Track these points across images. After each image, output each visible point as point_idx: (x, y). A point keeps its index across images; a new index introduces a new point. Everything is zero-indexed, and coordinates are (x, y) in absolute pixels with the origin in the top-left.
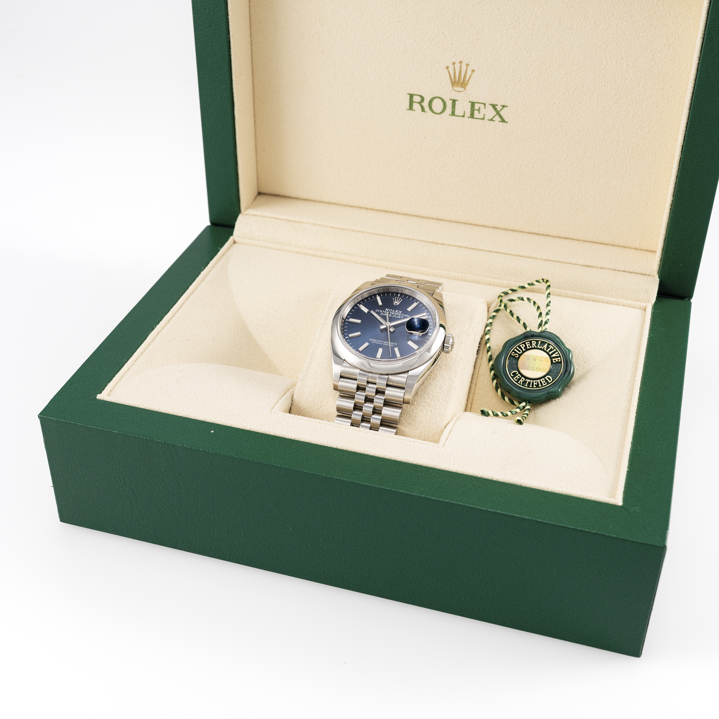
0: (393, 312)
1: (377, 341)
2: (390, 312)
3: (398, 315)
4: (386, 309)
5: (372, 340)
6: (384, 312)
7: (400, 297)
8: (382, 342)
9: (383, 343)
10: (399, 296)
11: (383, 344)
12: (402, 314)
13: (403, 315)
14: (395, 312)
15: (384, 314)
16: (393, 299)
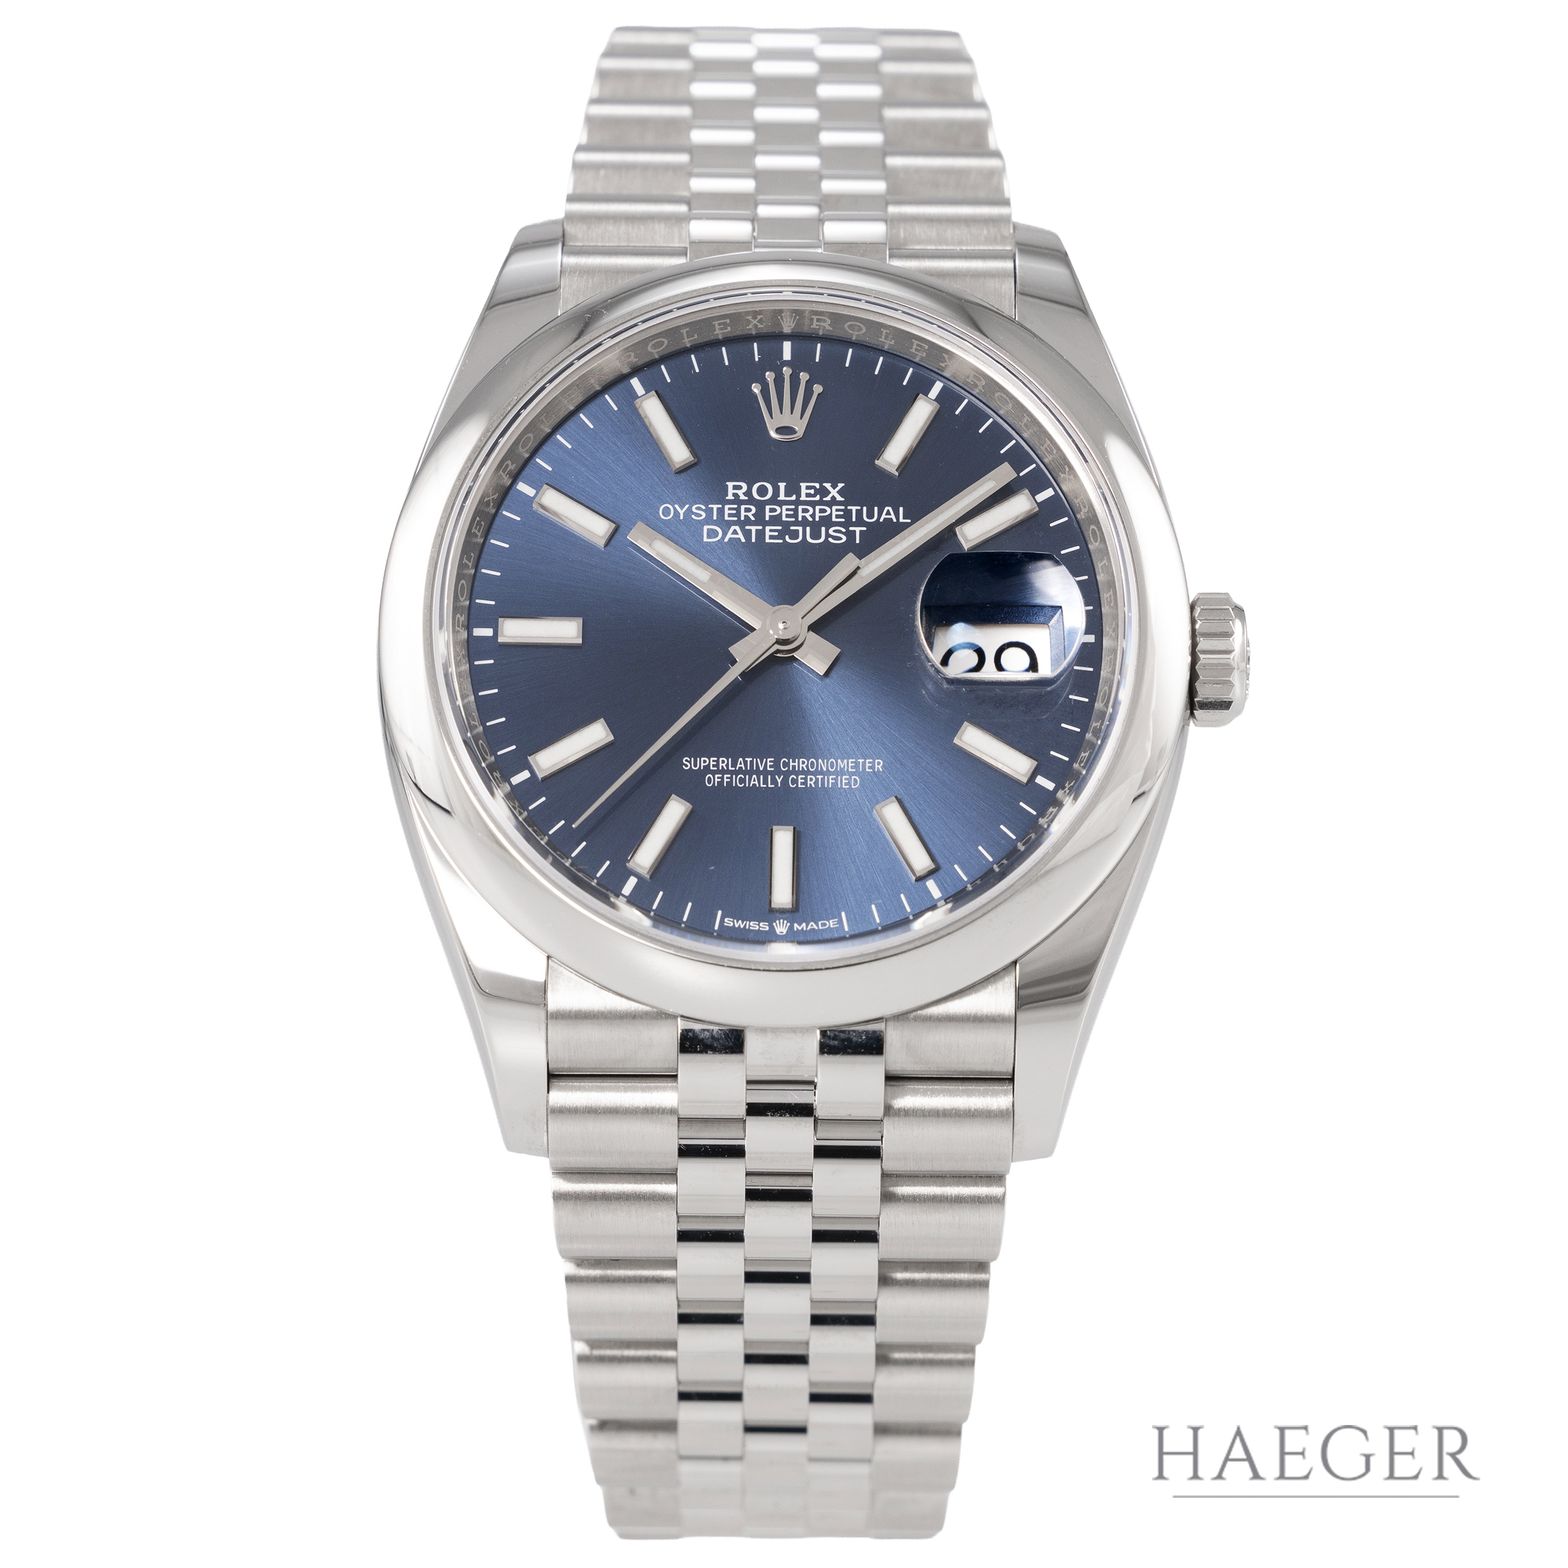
0: (781, 504)
1: (740, 764)
2: (760, 506)
3: (827, 522)
4: (730, 485)
5: (703, 762)
6: (721, 512)
7: (797, 364)
8: (776, 764)
9: (787, 774)
10: (787, 355)
11: (785, 781)
12: (854, 509)
13: (859, 513)
14: (798, 502)
15: (729, 535)
16: (756, 389)
